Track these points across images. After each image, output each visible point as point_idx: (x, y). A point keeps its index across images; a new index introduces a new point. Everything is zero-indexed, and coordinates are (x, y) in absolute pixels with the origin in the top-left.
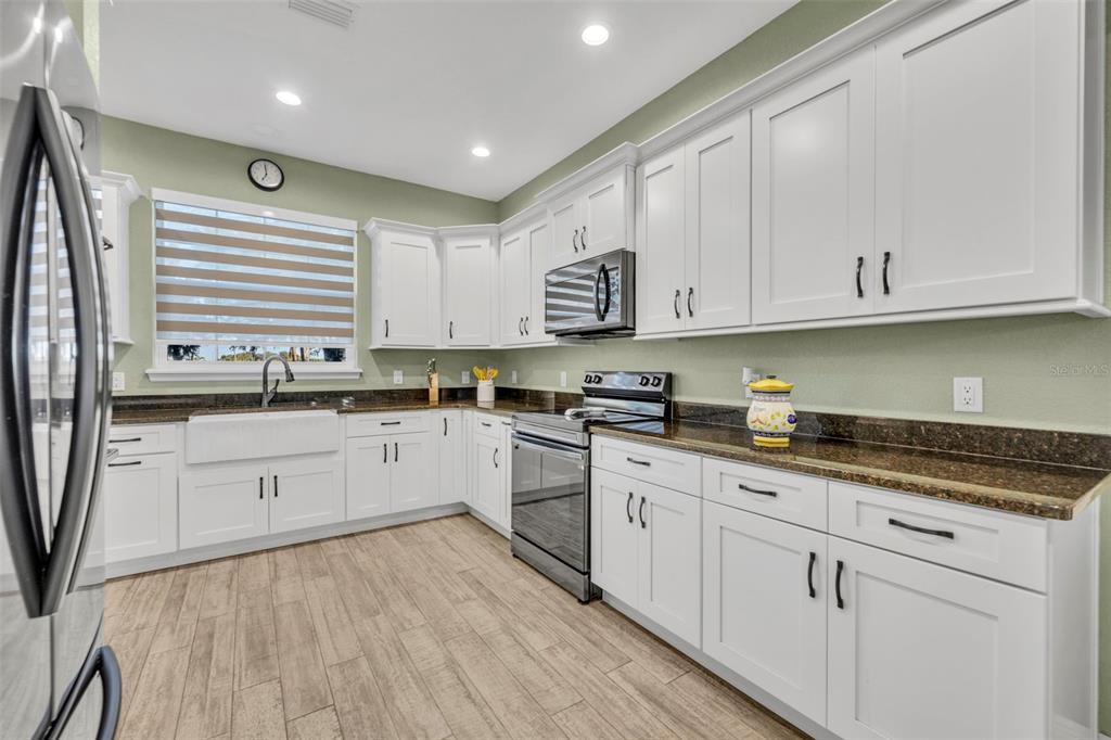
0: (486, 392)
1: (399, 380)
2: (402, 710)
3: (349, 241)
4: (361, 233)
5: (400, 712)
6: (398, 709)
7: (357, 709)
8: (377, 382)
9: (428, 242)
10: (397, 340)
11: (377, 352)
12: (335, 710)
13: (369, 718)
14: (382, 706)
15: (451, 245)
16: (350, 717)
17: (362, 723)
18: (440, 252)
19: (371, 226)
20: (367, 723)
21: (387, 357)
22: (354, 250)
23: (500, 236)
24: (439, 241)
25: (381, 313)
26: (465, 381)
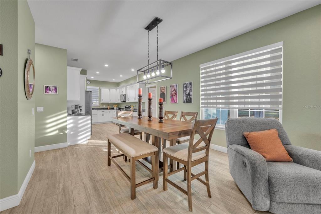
0: (115, 108)
1: (104, 107)
3: (98, 89)
4: (99, 88)
8: (101, 107)
9: (108, 89)
10: (104, 102)
11: (101, 103)
15: (111, 90)
18: (110, 90)
19: (101, 88)
21: (103, 104)
22: (99, 90)
23: (117, 89)
24: (109, 89)
25: (102, 98)
26: (113, 107)
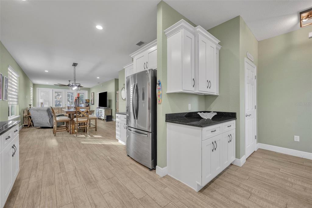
2: (117, 200)
5: (117, 199)
6: (118, 200)
7: (130, 199)
12: (137, 199)
13: (126, 197)
14: (123, 201)
16: (131, 197)
17: (127, 196)
20: (126, 196)
